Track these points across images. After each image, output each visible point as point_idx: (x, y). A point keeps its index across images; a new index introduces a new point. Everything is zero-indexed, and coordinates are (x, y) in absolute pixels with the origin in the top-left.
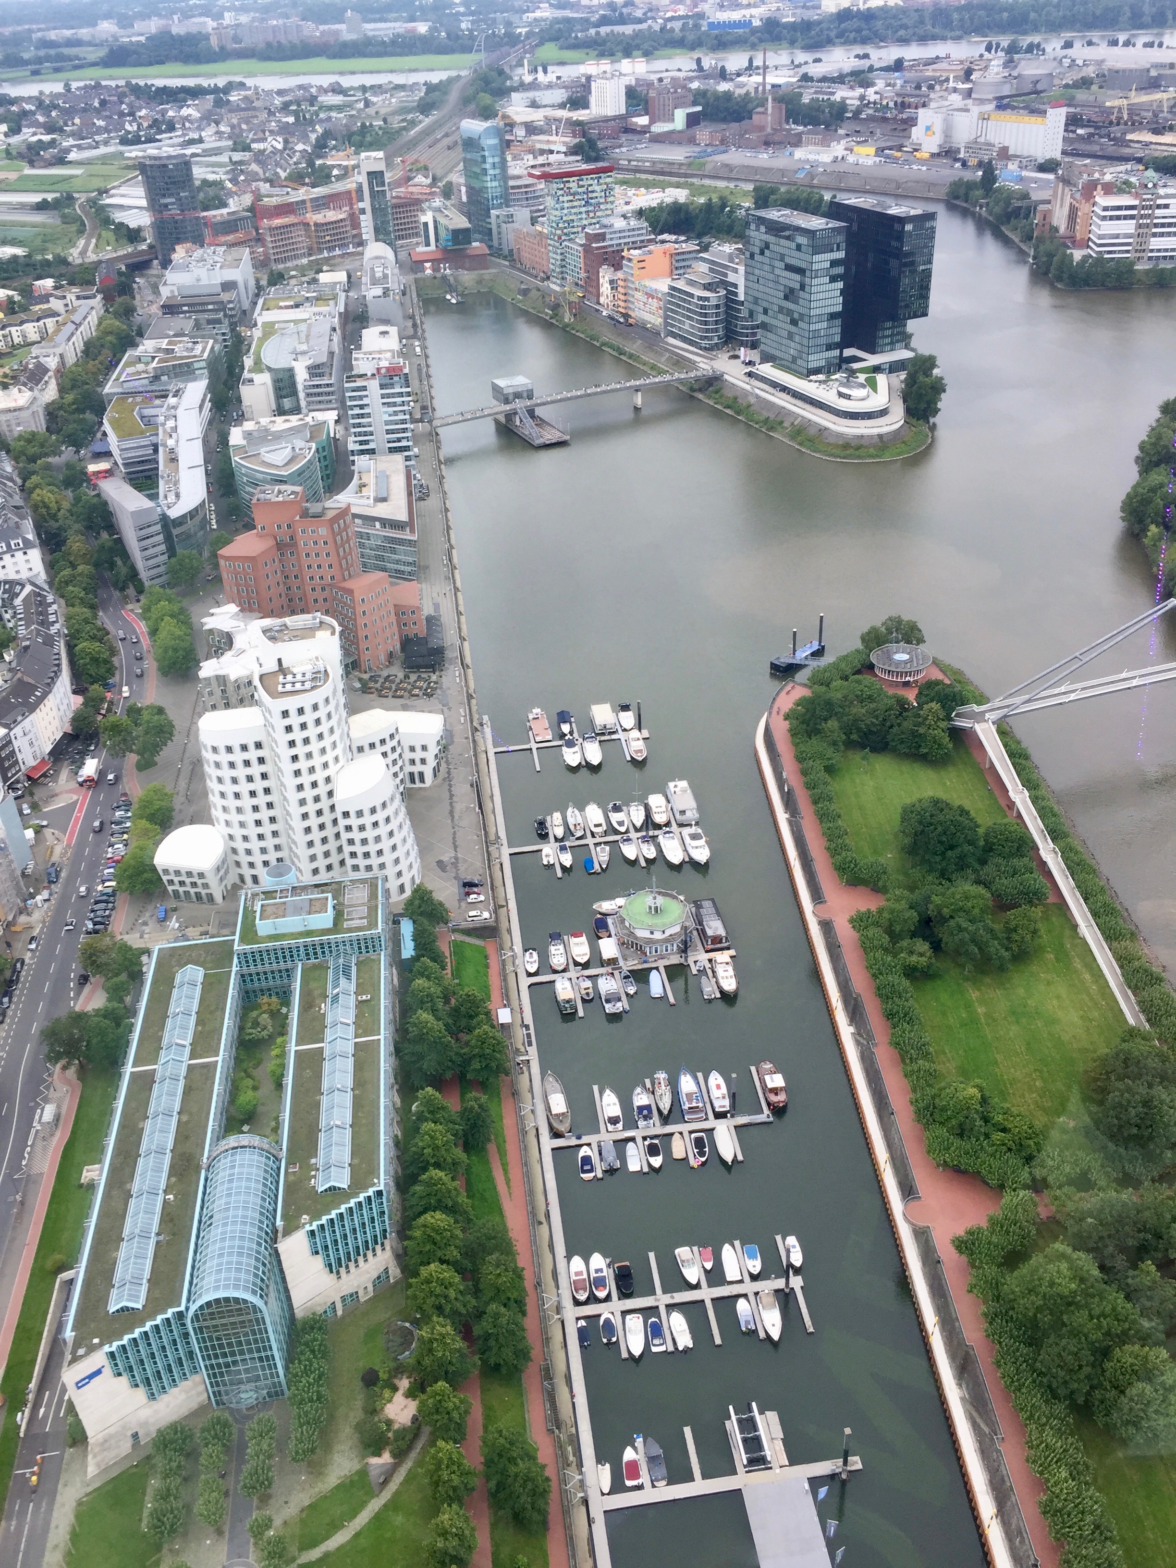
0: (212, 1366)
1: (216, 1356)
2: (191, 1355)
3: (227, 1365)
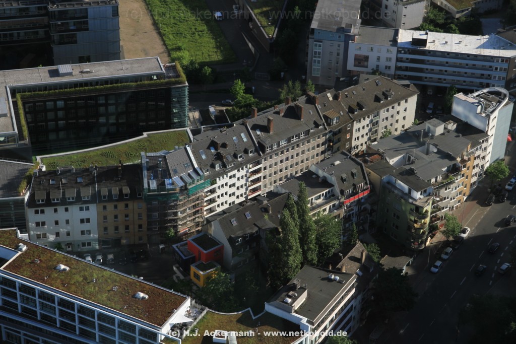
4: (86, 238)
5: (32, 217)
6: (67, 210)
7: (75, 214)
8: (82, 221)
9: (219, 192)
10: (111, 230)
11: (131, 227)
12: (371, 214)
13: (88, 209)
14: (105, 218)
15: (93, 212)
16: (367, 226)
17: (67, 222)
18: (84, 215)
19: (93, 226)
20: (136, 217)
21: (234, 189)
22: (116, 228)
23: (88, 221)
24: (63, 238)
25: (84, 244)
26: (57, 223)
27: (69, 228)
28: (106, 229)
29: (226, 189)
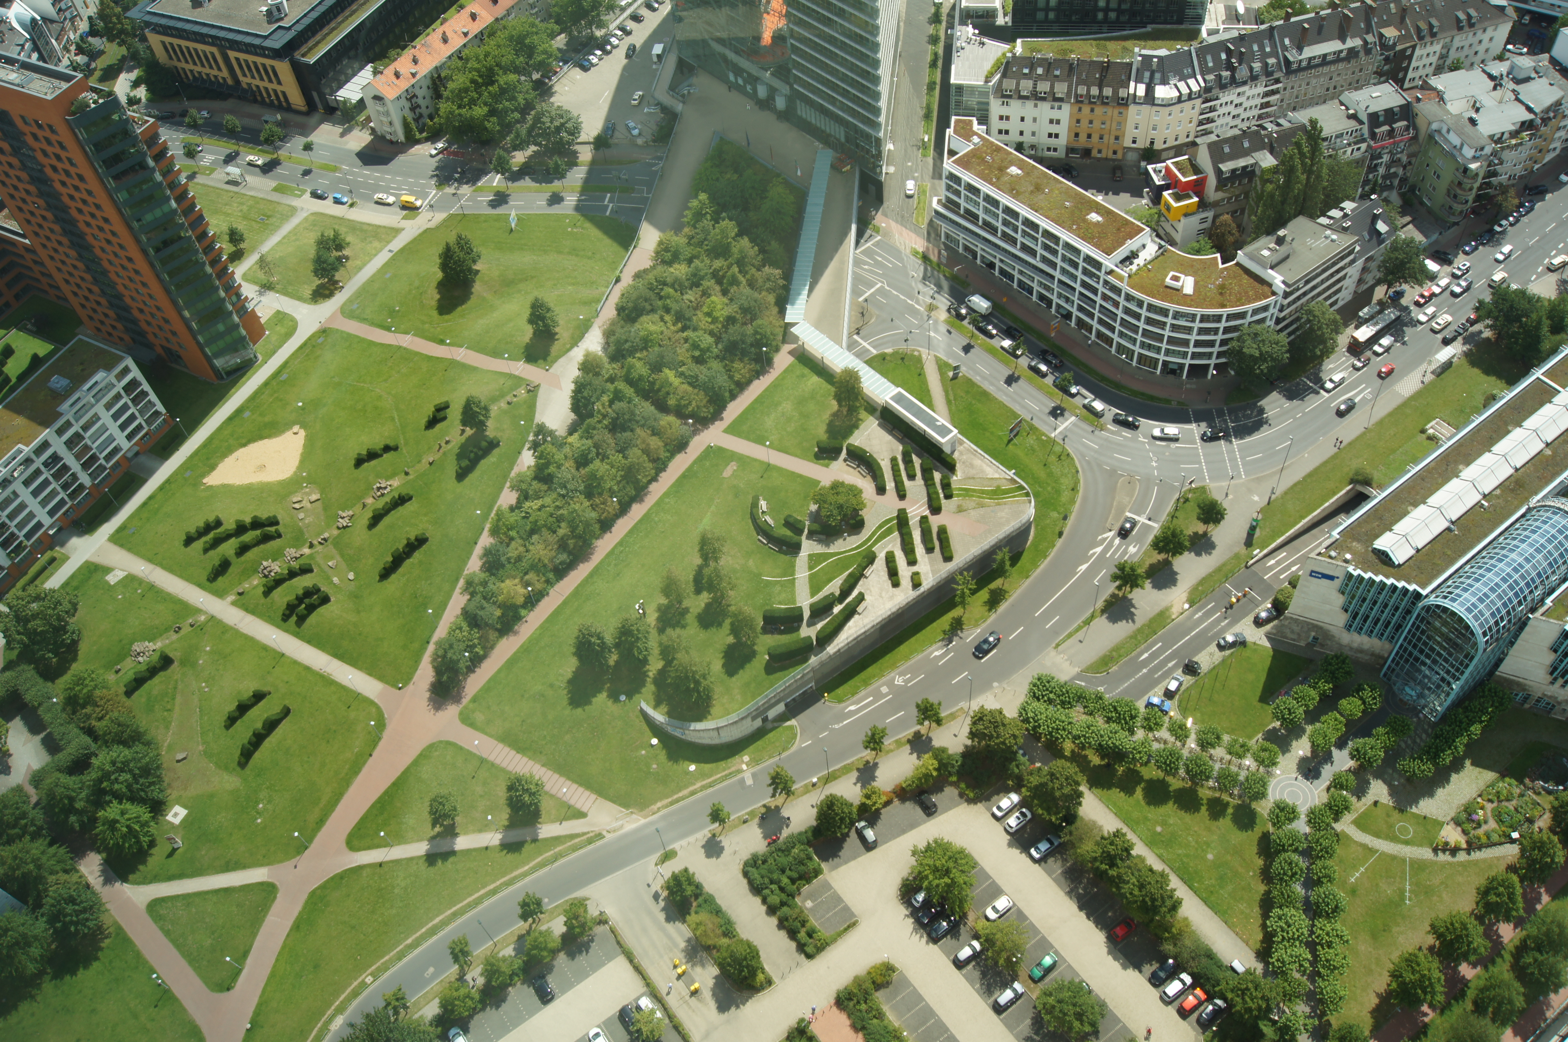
0: (1406, 650)
1: (1415, 646)
2: (1399, 627)
3: (1417, 659)
4: (1053, 142)
5: (996, 108)
6: (1036, 106)
7: (1045, 111)
8: (1051, 121)
9: (1221, 111)
10: (1083, 137)
11: (1106, 137)
12: (1404, 167)
13: (1060, 108)
14: (1078, 121)
15: (1065, 113)
16: (1396, 182)
17: (1035, 120)
18: (1055, 114)
19: (1063, 130)
20: (1114, 125)
21: (1240, 110)
22: (1089, 136)
23: (1058, 122)
24: (1027, 139)
25: (1049, 149)
26: (1022, 119)
27: (1034, 127)
28: (1077, 135)
29: (1231, 108)
